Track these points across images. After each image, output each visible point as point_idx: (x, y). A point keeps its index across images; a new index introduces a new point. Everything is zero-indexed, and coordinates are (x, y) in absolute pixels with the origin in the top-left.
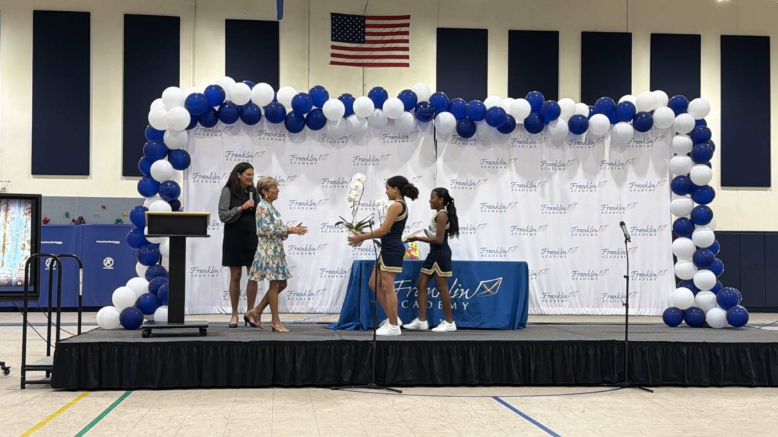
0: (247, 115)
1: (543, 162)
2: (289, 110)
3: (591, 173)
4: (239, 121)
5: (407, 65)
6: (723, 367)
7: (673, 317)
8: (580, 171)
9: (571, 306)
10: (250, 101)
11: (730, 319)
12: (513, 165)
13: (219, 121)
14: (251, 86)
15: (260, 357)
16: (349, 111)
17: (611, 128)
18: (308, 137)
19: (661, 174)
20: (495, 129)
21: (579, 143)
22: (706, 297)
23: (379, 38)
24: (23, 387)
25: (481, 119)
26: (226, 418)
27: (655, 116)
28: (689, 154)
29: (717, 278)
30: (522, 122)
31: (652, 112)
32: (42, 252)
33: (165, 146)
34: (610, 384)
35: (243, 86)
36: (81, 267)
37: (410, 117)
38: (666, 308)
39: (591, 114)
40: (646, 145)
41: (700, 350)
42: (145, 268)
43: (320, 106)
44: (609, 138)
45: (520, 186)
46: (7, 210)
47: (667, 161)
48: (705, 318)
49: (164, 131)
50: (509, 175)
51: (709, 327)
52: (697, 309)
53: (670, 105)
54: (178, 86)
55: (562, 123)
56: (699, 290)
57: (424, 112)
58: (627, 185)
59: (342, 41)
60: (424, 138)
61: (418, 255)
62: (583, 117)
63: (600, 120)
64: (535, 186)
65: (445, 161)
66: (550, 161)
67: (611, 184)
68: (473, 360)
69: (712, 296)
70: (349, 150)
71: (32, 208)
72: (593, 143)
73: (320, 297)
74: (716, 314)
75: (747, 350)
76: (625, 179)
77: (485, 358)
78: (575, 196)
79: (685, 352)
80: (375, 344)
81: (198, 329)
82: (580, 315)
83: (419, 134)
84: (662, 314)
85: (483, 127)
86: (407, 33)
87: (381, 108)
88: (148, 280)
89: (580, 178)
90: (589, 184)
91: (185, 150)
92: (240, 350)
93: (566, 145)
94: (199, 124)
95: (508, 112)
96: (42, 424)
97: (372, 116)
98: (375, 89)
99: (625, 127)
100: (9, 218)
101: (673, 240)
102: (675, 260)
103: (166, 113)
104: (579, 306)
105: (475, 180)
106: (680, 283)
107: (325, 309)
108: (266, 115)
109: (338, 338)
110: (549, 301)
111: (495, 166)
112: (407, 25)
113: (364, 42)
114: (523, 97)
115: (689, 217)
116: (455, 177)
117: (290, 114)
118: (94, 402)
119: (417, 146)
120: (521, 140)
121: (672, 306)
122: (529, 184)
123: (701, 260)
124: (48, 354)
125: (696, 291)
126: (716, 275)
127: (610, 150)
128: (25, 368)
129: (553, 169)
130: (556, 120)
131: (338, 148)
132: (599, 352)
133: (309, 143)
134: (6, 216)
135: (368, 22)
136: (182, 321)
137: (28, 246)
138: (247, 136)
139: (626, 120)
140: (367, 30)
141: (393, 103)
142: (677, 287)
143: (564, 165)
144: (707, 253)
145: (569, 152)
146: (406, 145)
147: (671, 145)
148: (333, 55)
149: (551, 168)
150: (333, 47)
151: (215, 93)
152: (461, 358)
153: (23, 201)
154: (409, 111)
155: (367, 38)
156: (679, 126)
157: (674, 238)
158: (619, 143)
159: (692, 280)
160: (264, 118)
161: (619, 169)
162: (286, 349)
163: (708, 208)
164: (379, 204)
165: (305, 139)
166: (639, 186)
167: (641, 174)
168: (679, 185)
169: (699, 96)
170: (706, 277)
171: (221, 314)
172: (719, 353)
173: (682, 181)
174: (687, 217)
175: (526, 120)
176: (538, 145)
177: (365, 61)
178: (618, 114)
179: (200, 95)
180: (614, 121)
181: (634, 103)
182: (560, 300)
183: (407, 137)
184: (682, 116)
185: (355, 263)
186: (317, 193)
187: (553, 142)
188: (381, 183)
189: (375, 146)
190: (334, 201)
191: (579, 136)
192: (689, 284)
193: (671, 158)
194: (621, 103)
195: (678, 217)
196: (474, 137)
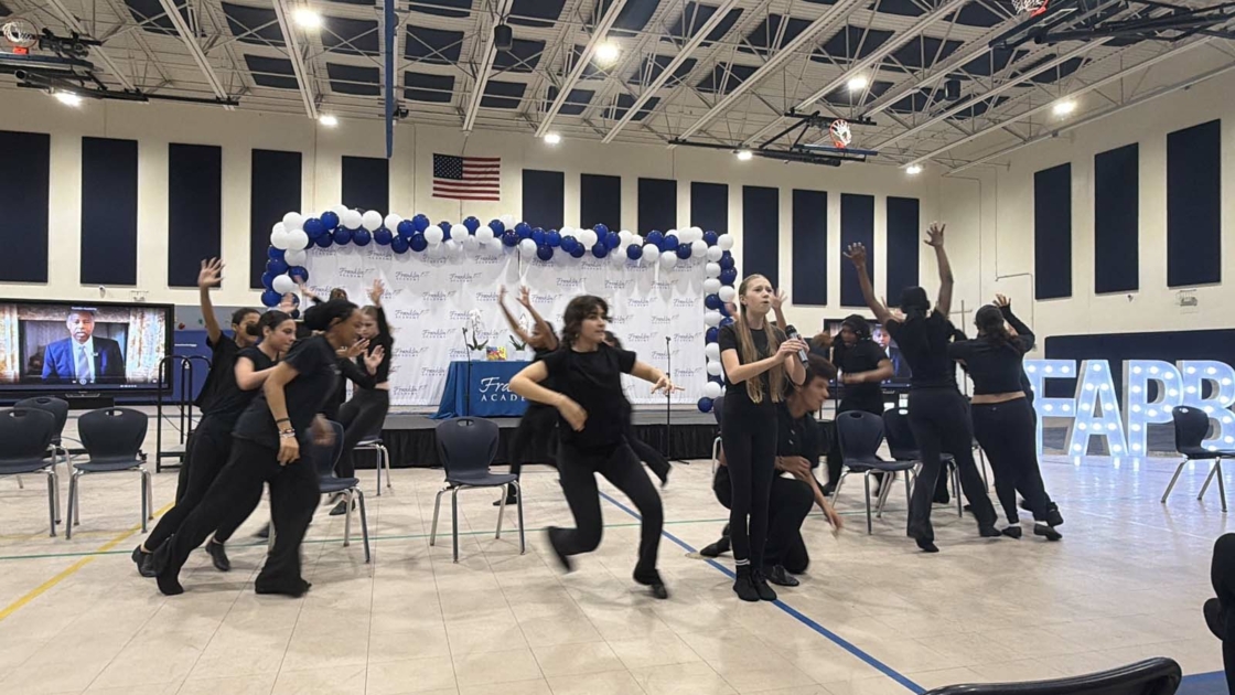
0: (359, 238)
1: (607, 282)
2: (395, 234)
3: (644, 291)
4: (352, 243)
5: (497, 199)
7: (705, 405)
8: (636, 289)
10: (361, 227)
12: (583, 284)
13: (334, 242)
14: (362, 213)
16: (447, 236)
17: (660, 256)
18: (412, 257)
19: (698, 293)
20: (568, 254)
21: (635, 267)
23: (474, 176)
24: (158, 471)
25: (557, 246)
27: (693, 247)
28: (718, 278)
30: (590, 249)
31: (691, 244)
32: (175, 353)
33: (286, 264)
35: (355, 213)
37: (498, 242)
38: (700, 398)
39: (645, 244)
40: (686, 269)
43: (422, 231)
44: (659, 263)
46: (142, 317)
47: (702, 282)
49: (284, 251)
53: (704, 239)
54: (299, 212)
55: (622, 251)
57: (510, 239)
58: (672, 300)
59: (443, 177)
60: (509, 260)
61: (505, 357)
62: (638, 246)
63: (651, 249)
65: (527, 279)
66: (612, 280)
67: (660, 300)
70: (447, 268)
71: (166, 316)
72: (646, 267)
73: (422, 392)
76: (670, 297)
78: (632, 310)
83: (506, 257)
84: (696, 402)
85: (558, 252)
86: (498, 173)
87: (474, 234)
89: (636, 295)
90: (643, 300)
91: (304, 266)
93: (625, 269)
94: (315, 245)
95: (579, 240)
97: (466, 241)
98: (469, 218)
99: (670, 255)
100: (144, 325)
101: (706, 345)
102: (707, 360)
103: (286, 234)
105: (552, 296)
106: (711, 378)
107: (426, 402)
108: (375, 238)
109: (436, 426)
111: (569, 284)
112: (498, 166)
113: (462, 179)
114: (591, 228)
117: (396, 237)
119: (504, 266)
120: (589, 263)
121: (704, 396)
127: (659, 273)
128: (160, 455)
129: (614, 287)
130: (617, 248)
131: (438, 267)
133: (412, 262)
134: (142, 323)
135: (465, 162)
137: (163, 349)
138: (359, 256)
139: (671, 250)
140: (464, 169)
141: (484, 230)
142: (708, 382)
143: (623, 284)
145: (627, 273)
146: (495, 265)
147: (705, 270)
148: (435, 189)
150: (435, 182)
151: (330, 219)
153: (157, 309)
154: (497, 237)
155: (464, 175)
156: (711, 255)
157: (707, 343)
158: (666, 268)
160: (374, 241)
161: (666, 288)
164: (472, 315)
165: (408, 258)
167: (683, 292)
168: (711, 301)
169: (726, 232)
173: (713, 298)
175: (593, 247)
176: (603, 268)
177: (462, 194)
178: (665, 245)
179: (316, 220)
180: (662, 250)
181: (678, 236)
183: (496, 259)
184: (713, 248)
185: (452, 363)
186: (419, 304)
187: (615, 266)
188: (474, 297)
189: (469, 265)
190: (435, 310)
191: (635, 261)
192: (717, 379)
193: (705, 280)
194: (668, 236)
195: (710, 327)
196: (552, 260)
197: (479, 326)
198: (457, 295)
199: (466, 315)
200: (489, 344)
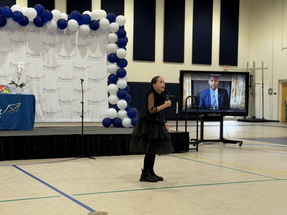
1: (44, 43)
3: (69, 50)
7: (107, 123)
8: (63, 48)
9: (58, 118)
11: (133, 123)
12: (27, 43)
17: (79, 27)
19: (103, 53)
20: (17, 24)
21: (62, 34)
22: (123, 113)
25: (9, 17)
27: (101, 22)
28: (116, 43)
29: (128, 104)
30: (33, 21)
31: (99, 21)
38: (104, 118)
39: (69, 19)
40: (96, 37)
41: (118, 138)
44: (78, 32)
45: (31, 55)
47: (106, 45)
48: (122, 123)
50: (25, 49)
51: (123, 127)
52: (118, 119)
53: (107, 18)
55: (53, 23)
56: (119, 110)
58: (86, 57)
62: (65, 20)
63: (73, 22)
64: (39, 55)
66: (47, 42)
67: (79, 56)
69: (125, 112)
72: (70, 34)
74: (127, 121)
76: (85, 54)
78: (60, 62)
79: (111, 139)
82: (62, 122)
84: (102, 121)
85: (10, 21)
89: (63, 52)
90: (68, 55)
93: (56, 34)
95: (24, 14)
99: (85, 27)
101: (108, 85)
102: (109, 95)
104: (62, 118)
105: (6, 50)
106: (111, 106)
110: (46, 115)
111: (18, 43)
114: (33, 8)
115: (115, 74)
120: (32, 30)
121: (107, 117)
122: (36, 54)
123: (121, 95)
125: (118, 110)
126: (127, 102)
127: (78, 39)
130: (50, 21)
132: (70, 140)
139: (86, 24)
142: (109, 108)
143: (55, 45)
144: (123, 92)
145: (57, 38)
147: (108, 38)
149: (48, 46)
156: (112, 29)
157: (109, 84)
158: (83, 35)
159: (116, 104)
161: (83, 48)
163: (124, 70)
166: (93, 58)
167: (94, 51)
168: (111, 58)
170: (123, 103)
172: (126, 139)
173: (112, 56)
175: (34, 20)
176: (41, 33)
178: (82, 20)
180: (80, 23)
181: (90, 15)
182: (52, 115)
184: (113, 24)
187: (49, 33)
191: (62, 30)
192: (115, 106)
193: (108, 44)
194: (84, 15)
195: (111, 74)
196: (6, 26)
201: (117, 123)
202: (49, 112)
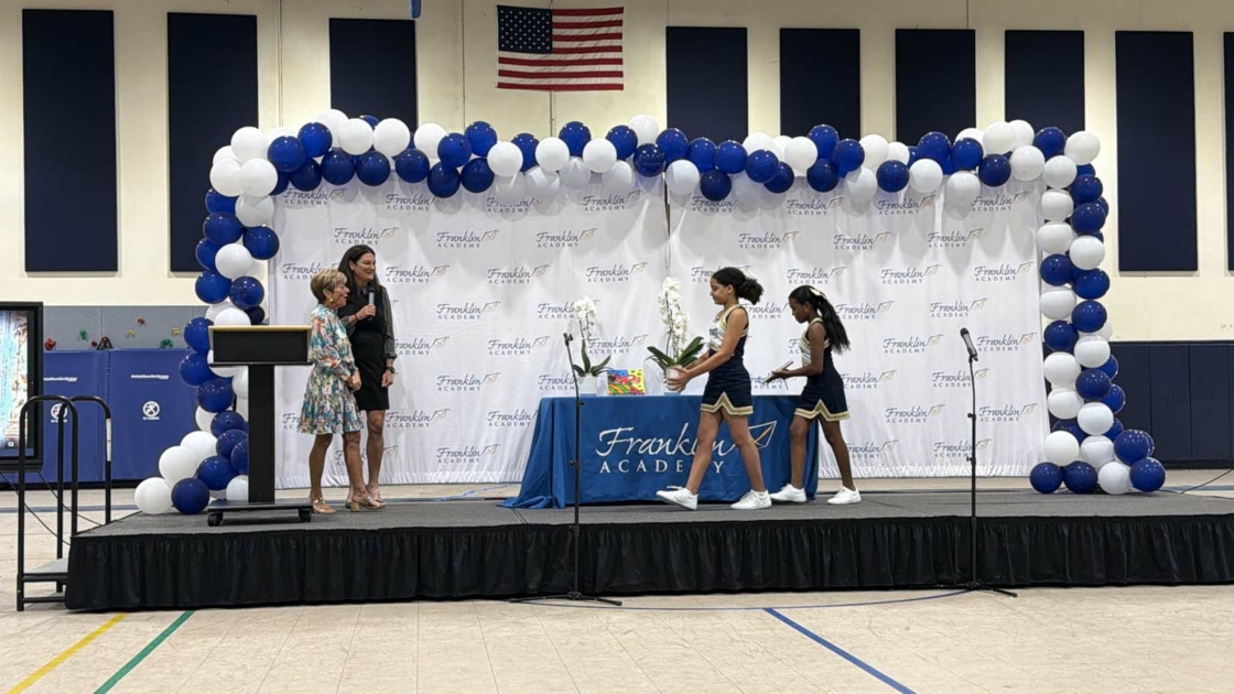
0: (368, 170)
1: (838, 237)
2: (434, 160)
3: (912, 253)
4: (355, 180)
5: (620, 87)
6: (1125, 555)
7: (1047, 478)
8: (897, 250)
9: (886, 463)
10: (372, 148)
11: (1135, 479)
12: (791, 243)
13: (323, 180)
14: (373, 124)
15: (397, 552)
16: (530, 162)
17: (945, 181)
18: (466, 204)
19: (1026, 254)
20: (761, 186)
21: (894, 206)
22: (1099, 446)
23: (575, 45)
24: (20, 608)
25: (739, 171)
26: (343, 650)
27: (1013, 160)
28: (1067, 221)
29: (1115, 416)
30: (804, 174)
31: (1009, 155)
32: (45, 393)
33: (237, 220)
34: (949, 585)
35: (360, 125)
36: (108, 416)
37: (626, 168)
38: (1035, 464)
39: (913, 159)
40: (1000, 207)
41: (1089, 530)
42: (211, 416)
43: (484, 154)
44: (942, 196)
45: (803, 275)
47: (1033, 231)
48: (1096, 479)
49: (236, 198)
50: (785, 259)
51: (1104, 493)
52: (1085, 465)
53: (1036, 143)
54: (257, 126)
55: (867, 175)
56: (1087, 435)
57: (648, 161)
58: (970, 272)
59: (516, 50)
60: (649, 203)
61: (642, 388)
62: (900, 164)
63: (927, 168)
64: (826, 275)
65: (683, 236)
66: (849, 234)
67: (946, 270)
68: (732, 552)
69: (1107, 444)
70: (532, 223)
72: (916, 205)
73: (489, 457)
74: (1114, 472)
75: (1165, 529)
76: (967, 261)
77: (752, 548)
78: (891, 291)
79: (1066, 533)
80: (577, 530)
81: (297, 510)
82: (899, 478)
83: (642, 196)
84: (1028, 474)
85: (742, 183)
86: (619, 35)
87: (580, 155)
88: (216, 435)
89: (897, 262)
90: (911, 271)
91: (271, 227)
92: (364, 543)
93: (873, 208)
94: (290, 186)
95: (781, 158)
96: (51, 666)
97: (566, 169)
98: (569, 125)
99: (966, 180)
101: (1045, 356)
102: (1049, 388)
103: (238, 169)
104: (899, 463)
106: (1056, 424)
107: (496, 476)
108: (398, 170)
109: (519, 522)
111: (763, 244)
112: (619, 23)
113: (552, 51)
114: (805, 135)
115: (1069, 320)
116: (699, 263)
117: (436, 166)
118: (133, 630)
119: (637, 215)
120: (802, 202)
121: (1045, 460)
122: (817, 272)
123: (1090, 386)
124: (60, 555)
125: (1081, 436)
126: (1113, 411)
127: (943, 217)
128: (23, 578)
129: (854, 247)
130: (857, 171)
131: (514, 220)
132: (930, 535)
133: (466, 213)
135: (556, 19)
136: (271, 499)
138: (368, 203)
139: (969, 168)
140: (556, 32)
141: (600, 147)
142: (1052, 431)
143: (871, 241)
144: (1098, 377)
145: (878, 220)
146: (621, 213)
147: (1039, 206)
148: (502, 73)
149: (850, 245)
150: (502, 61)
151: (316, 136)
152: (713, 549)
153: (13, 313)
154: (624, 160)
155: (556, 44)
156: (1052, 176)
157: (1046, 353)
158: (956, 205)
159: (1075, 419)
160: (395, 175)
161: (958, 245)
162: (436, 540)
163: (1100, 305)
164: (579, 309)
165: (459, 206)
166: (990, 272)
167: (994, 252)
168: (1053, 269)
169: (1082, 128)
170: (1098, 414)
171: (334, 487)
172: (1118, 533)
173: (1057, 263)
174: (1066, 319)
175: (810, 171)
176: (829, 210)
177: (553, 81)
178: (954, 159)
179: (291, 139)
180: (948, 170)
181: (980, 141)
182: (868, 454)
183: (622, 200)
184: (1056, 161)
185: (543, 402)
186: (481, 293)
187: (854, 205)
188: (582, 275)
189: (571, 216)
190: (509, 304)
191: (894, 194)
192: (1071, 426)
193: (1039, 227)
194: (959, 141)
195: (1052, 321)
196: (729, 198)
197: (593, 329)
198: (550, 271)
199: (567, 310)
200: (613, 365)
201: (1081, 479)
202: (859, 445)
